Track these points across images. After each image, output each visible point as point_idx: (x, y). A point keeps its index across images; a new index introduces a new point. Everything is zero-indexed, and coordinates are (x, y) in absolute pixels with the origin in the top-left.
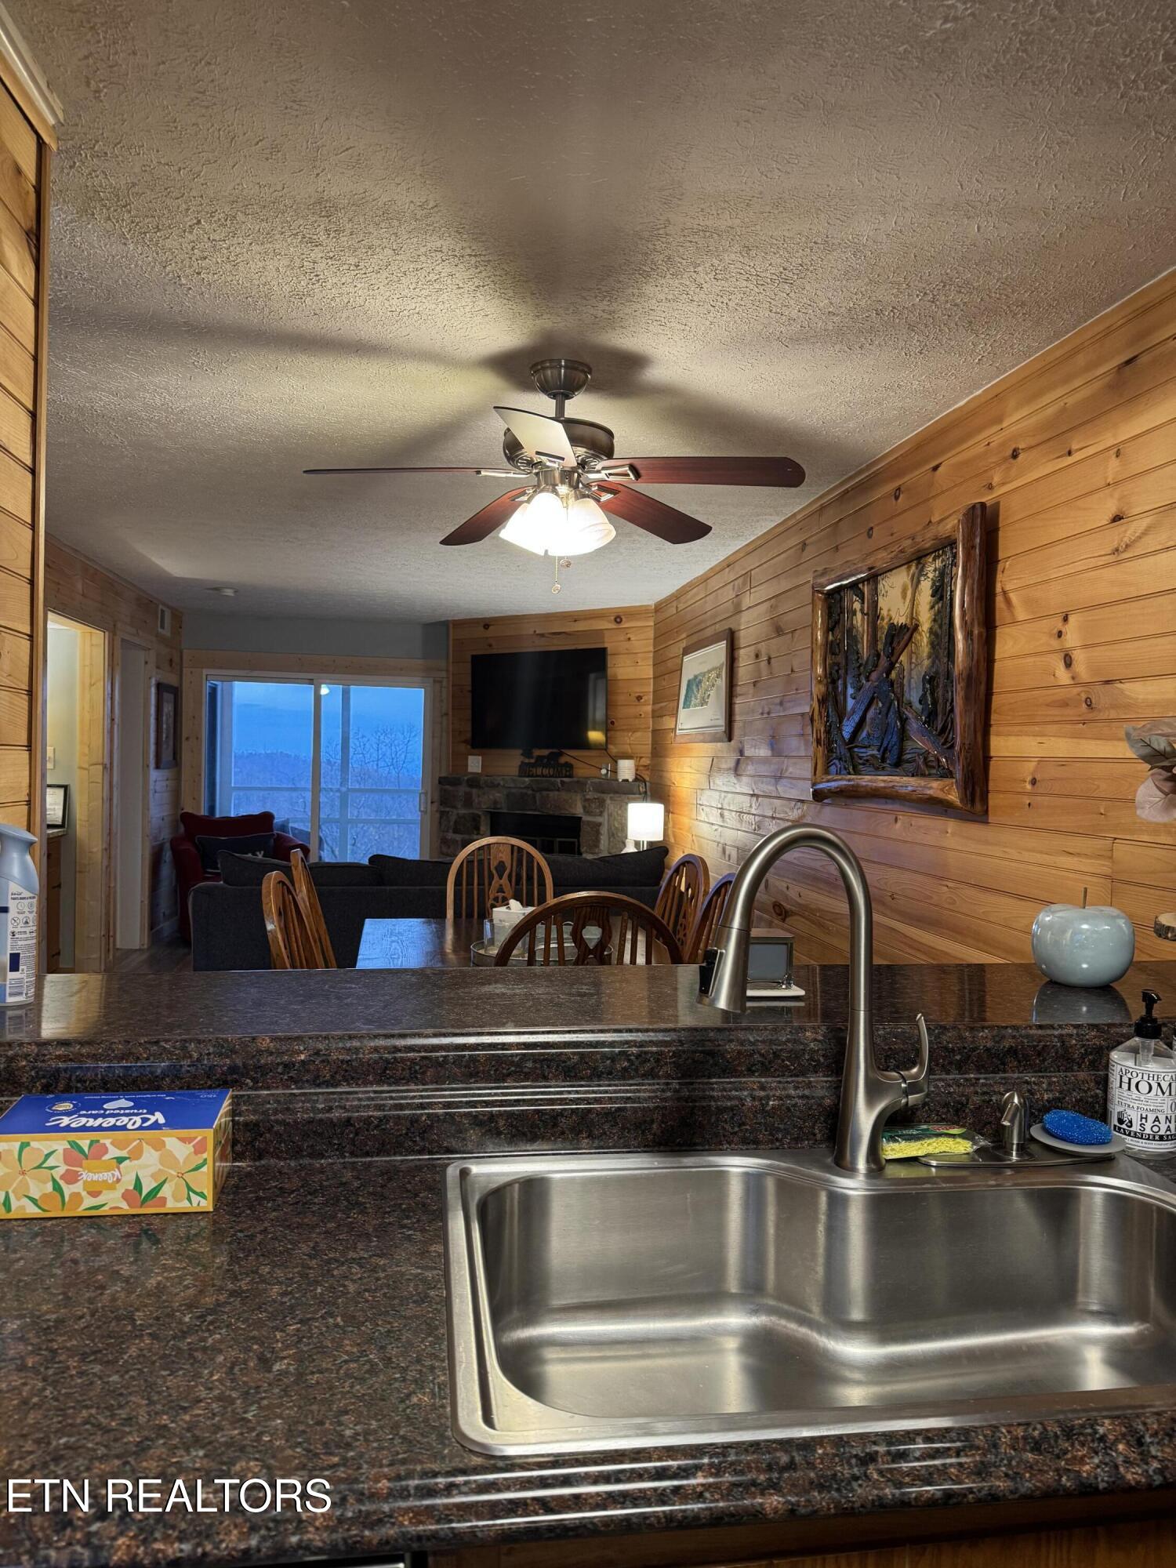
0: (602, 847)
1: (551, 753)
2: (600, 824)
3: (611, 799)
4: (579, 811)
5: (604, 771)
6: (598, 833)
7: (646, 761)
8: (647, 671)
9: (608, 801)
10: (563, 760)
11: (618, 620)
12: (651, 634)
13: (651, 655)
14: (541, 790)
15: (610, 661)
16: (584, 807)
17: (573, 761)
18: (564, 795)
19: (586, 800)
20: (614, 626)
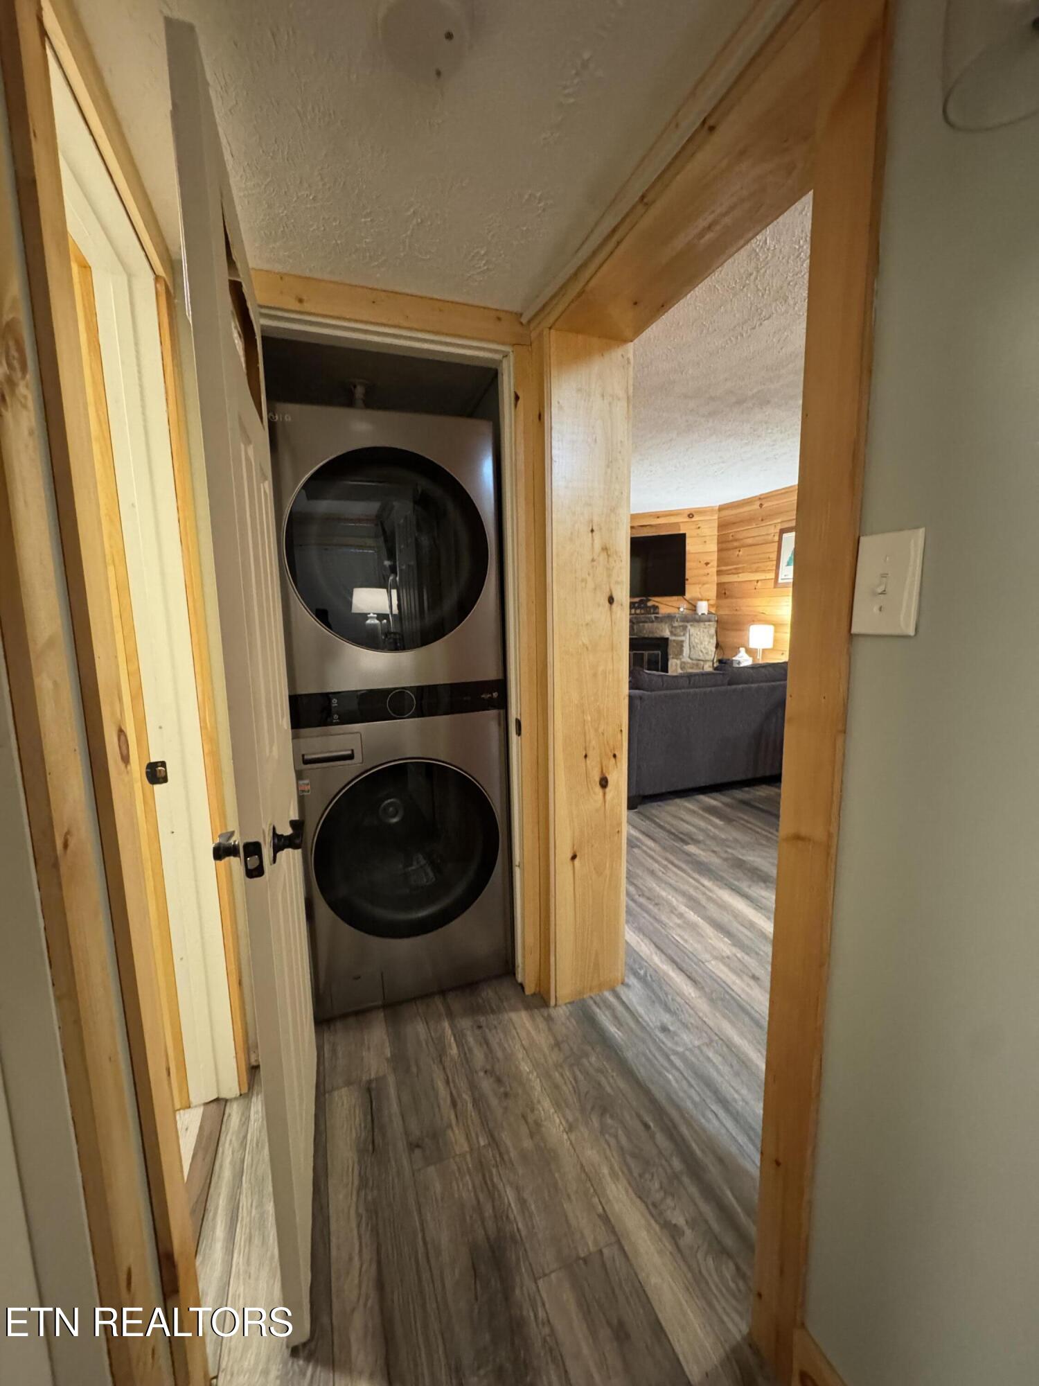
0: (684, 654)
1: (641, 601)
2: (682, 641)
3: (691, 625)
4: (667, 634)
5: (682, 609)
6: (682, 646)
7: (712, 602)
8: (713, 547)
9: (689, 627)
10: (650, 604)
11: (691, 516)
12: (716, 525)
13: (716, 537)
14: (638, 622)
15: (688, 541)
16: (671, 632)
17: (657, 604)
18: (655, 624)
19: (673, 627)
20: (687, 519)
